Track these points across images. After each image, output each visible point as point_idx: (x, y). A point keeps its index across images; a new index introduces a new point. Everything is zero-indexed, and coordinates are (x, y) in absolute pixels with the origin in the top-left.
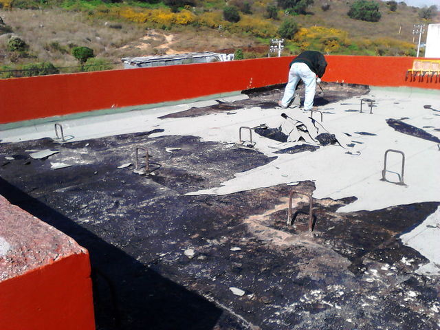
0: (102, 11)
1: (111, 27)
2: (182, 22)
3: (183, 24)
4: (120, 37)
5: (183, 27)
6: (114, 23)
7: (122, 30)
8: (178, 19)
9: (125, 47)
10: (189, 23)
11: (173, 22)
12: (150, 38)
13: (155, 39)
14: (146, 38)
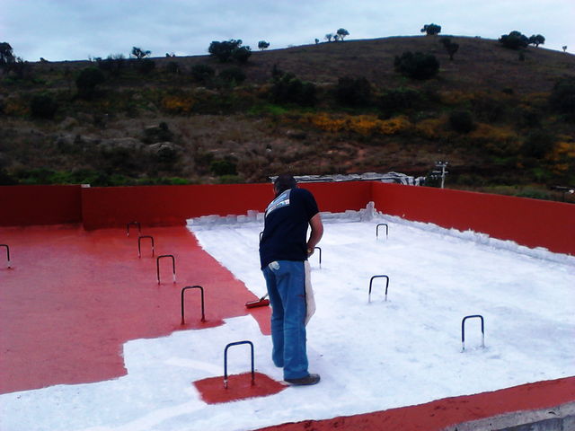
0: (290, 118)
1: (292, 137)
2: (387, 132)
3: (388, 135)
4: (295, 150)
5: (388, 139)
6: (299, 132)
7: (305, 141)
8: (383, 127)
9: (297, 162)
10: (397, 133)
11: (376, 132)
12: (336, 151)
13: (341, 153)
14: (330, 152)
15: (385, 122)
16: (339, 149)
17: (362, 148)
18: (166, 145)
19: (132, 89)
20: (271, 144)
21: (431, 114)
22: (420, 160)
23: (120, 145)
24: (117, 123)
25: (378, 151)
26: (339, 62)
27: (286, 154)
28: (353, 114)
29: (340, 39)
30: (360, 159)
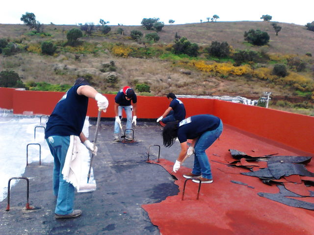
0: (183, 62)
1: (183, 73)
2: (238, 74)
9: (185, 88)
12: (207, 83)
13: (211, 84)
14: (204, 83)
15: (237, 68)
16: (209, 82)
17: (223, 82)
18: (113, 73)
19: (97, 42)
20: (171, 76)
21: (264, 65)
22: (255, 90)
23: (88, 72)
24: (87, 60)
25: (232, 84)
26: (213, 33)
27: (179, 82)
28: (219, 62)
29: (214, 21)
30: (221, 88)
